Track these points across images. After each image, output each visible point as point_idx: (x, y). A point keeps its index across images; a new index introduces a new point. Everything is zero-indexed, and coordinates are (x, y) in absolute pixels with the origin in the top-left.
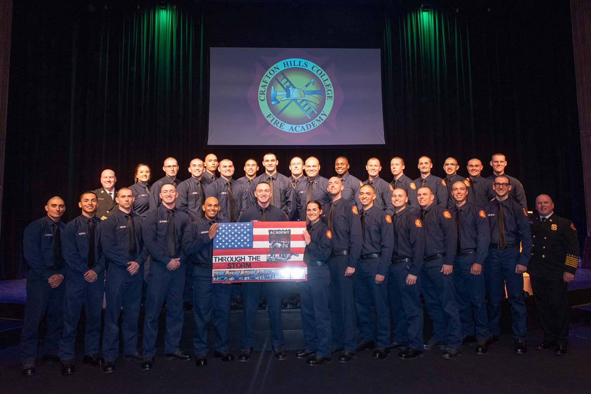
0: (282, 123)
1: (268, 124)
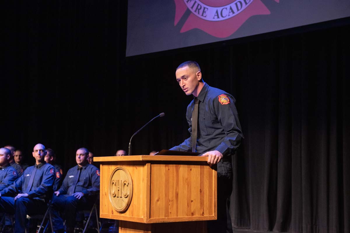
0: (205, 8)
1: (188, 12)
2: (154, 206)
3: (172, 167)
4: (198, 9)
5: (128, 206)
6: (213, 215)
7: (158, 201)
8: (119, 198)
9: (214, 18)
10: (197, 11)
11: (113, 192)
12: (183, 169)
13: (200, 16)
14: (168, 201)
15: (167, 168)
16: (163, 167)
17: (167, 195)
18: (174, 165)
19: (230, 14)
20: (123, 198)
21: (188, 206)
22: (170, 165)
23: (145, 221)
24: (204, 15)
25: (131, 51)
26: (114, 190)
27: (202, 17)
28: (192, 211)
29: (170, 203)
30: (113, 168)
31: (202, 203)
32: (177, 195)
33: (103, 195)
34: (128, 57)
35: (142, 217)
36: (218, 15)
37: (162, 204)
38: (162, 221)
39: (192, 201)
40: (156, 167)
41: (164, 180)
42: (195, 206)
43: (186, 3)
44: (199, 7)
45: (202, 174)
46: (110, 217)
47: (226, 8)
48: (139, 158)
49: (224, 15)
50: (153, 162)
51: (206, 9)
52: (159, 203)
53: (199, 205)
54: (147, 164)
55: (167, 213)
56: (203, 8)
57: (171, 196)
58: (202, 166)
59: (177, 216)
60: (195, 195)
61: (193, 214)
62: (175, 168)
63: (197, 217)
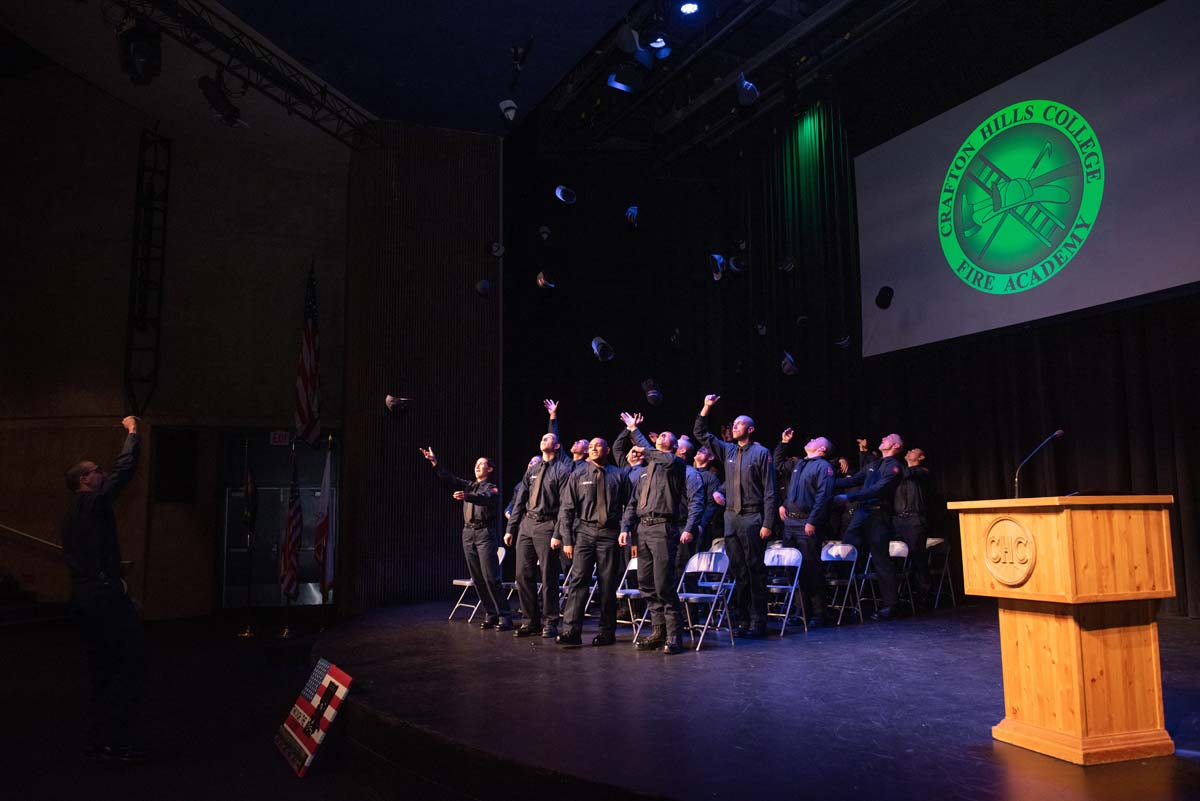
2: (1081, 576)
3: (1102, 514)
4: (977, 279)
5: (1029, 576)
6: (1170, 589)
7: (1086, 567)
8: (1008, 564)
9: (1006, 290)
10: (976, 282)
11: (994, 555)
12: (1118, 515)
13: (982, 289)
14: (1100, 568)
15: (1095, 516)
16: (1088, 513)
17: (1098, 558)
18: (1105, 511)
19: (1034, 281)
20: (1017, 564)
21: (1130, 574)
22: (1099, 511)
23: (1070, 600)
24: (989, 287)
25: (869, 350)
26: (995, 552)
27: (986, 291)
28: (1137, 583)
29: (1104, 571)
30: (989, 518)
31: (1151, 571)
32: (1113, 558)
33: (968, 560)
34: (866, 358)
35: (1063, 593)
36: (1013, 286)
37: (1092, 572)
38: (1094, 600)
39: (1136, 568)
40: (1078, 515)
41: (1092, 535)
42: (1141, 575)
43: (956, 272)
44: (980, 275)
45: (1147, 522)
46: (989, 593)
47: (1027, 274)
48: (1055, 501)
49: (1023, 283)
50: (1072, 507)
51: (991, 278)
52: (1087, 571)
53: (1146, 574)
54: (1065, 511)
55: (1101, 588)
56: (985, 278)
57: (1105, 559)
58: (1147, 512)
59: (1116, 591)
60: (1139, 558)
61: (1138, 588)
62: (1106, 515)
63: (1145, 593)
